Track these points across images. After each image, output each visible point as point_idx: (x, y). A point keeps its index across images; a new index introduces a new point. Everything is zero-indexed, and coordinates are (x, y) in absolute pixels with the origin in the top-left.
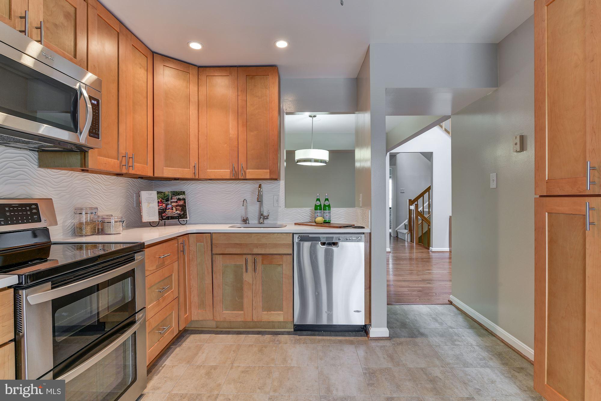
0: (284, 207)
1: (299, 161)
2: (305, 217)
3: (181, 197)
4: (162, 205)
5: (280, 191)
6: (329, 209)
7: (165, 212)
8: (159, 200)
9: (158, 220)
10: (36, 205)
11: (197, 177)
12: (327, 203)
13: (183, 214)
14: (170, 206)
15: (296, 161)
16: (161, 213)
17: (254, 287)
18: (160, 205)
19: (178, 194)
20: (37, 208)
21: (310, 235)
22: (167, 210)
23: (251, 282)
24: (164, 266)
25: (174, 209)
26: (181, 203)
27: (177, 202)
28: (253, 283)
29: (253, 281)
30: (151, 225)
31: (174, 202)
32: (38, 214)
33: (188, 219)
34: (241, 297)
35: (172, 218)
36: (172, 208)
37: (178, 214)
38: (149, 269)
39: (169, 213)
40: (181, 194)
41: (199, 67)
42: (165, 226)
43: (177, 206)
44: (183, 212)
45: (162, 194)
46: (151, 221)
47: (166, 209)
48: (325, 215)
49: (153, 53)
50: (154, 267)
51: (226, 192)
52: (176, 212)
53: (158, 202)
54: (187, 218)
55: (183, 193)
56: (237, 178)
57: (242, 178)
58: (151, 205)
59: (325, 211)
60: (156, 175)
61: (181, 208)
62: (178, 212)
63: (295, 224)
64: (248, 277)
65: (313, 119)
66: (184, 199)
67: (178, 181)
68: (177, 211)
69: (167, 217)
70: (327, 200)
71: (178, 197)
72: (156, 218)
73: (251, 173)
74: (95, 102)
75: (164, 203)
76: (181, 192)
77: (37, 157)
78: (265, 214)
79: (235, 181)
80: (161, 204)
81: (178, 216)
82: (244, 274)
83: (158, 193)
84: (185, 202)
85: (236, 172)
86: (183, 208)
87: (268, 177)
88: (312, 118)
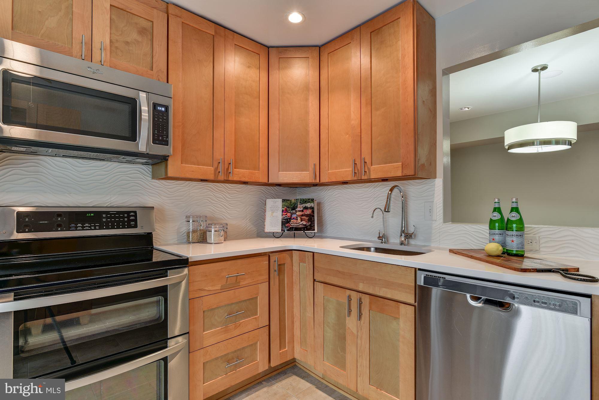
0: (442, 220)
2: (478, 239)
3: (308, 205)
4: (286, 215)
5: (435, 195)
6: (521, 228)
7: (288, 222)
8: (284, 209)
9: (280, 231)
10: (135, 212)
11: (318, 181)
12: (514, 217)
13: (310, 225)
14: (294, 216)
15: (507, 147)
16: (285, 222)
17: (359, 342)
18: (284, 214)
19: (306, 202)
20: (135, 216)
21: (448, 278)
22: (292, 220)
23: (355, 331)
24: (238, 287)
25: (299, 219)
26: (308, 212)
27: (302, 211)
28: (357, 335)
29: (358, 332)
30: (274, 236)
31: (300, 211)
32: (135, 220)
33: (316, 231)
34: (344, 350)
35: (297, 229)
36: (297, 217)
37: (305, 225)
38: (207, 289)
39: (293, 223)
40: (309, 202)
42: (294, 238)
43: (302, 215)
44: (310, 223)
45: (289, 202)
46: (274, 231)
47: (290, 219)
48: (509, 240)
49: (268, 47)
50: (218, 287)
51: (363, 198)
52: (298, 222)
53: (283, 211)
54: (314, 230)
55: (312, 200)
56: (360, 179)
58: (274, 214)
59: (510, 233)
60: (270, 181)
61: (307, 218)
62: (304, 223)
63: (451, 251)
64: (351, 323)
65: (539, 73)
66: (312, 208)
67: (316, 187)
68: (303, 222)
69: (291, 228)
70: (515, 209)
71: (304, 205)
72: (278, 229)
73: (376, 171)
74: (163, 109)
75: (289, 212)
76: (309, 199)
77: (151, 170)
78: (411, 230)
80: (285, 214)
81: (304, 228)
82: (347, 318)
83: (284, 201)
84: (313, 212)
85: (358, 170)
86: (311, 218)
87: (399, 174)
88: (537, 73)
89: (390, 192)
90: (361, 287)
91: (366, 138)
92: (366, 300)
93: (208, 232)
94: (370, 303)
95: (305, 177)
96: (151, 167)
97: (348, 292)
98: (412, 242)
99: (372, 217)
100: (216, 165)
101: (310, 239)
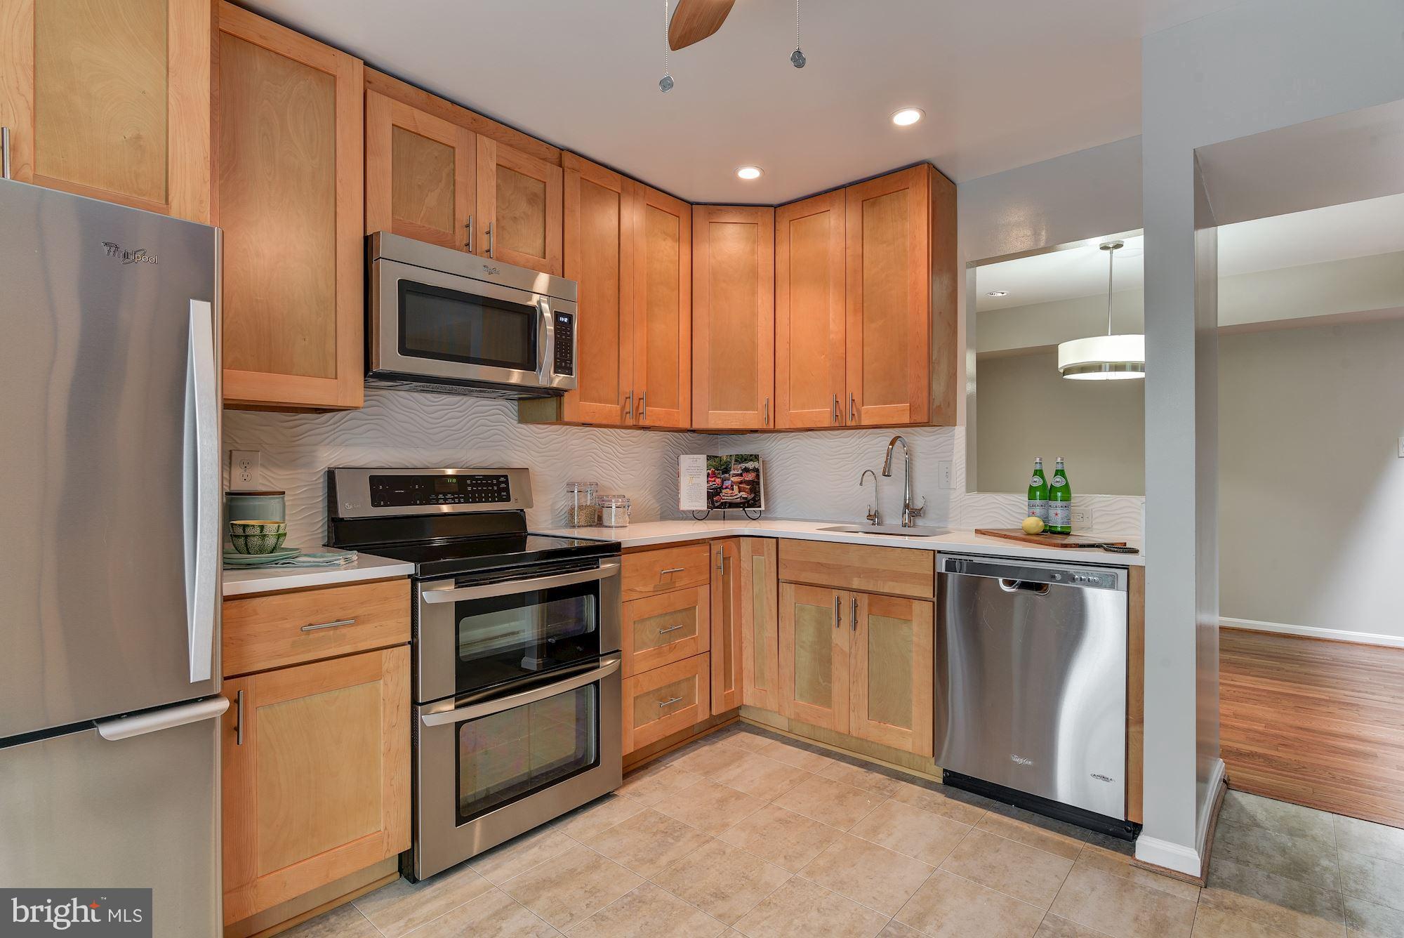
0: (964, 489)
1: (1068, 370)
2: (1014, 514)
3: (750, 465)
4: (715, 481)
5: (955, 451)
6: (1067, 498)
7: (718, 494)
8: (710, 472)
9: (705, 508)
10: (506, 477)
11: (772, 426)
12: (1059, 482)
13: (754, 499)
14: (727, 483)
15: (1062, 371)
16: (713, 495)
17: (853, 661)
18: (710, 481)
19: (746, 460)
20: (507, 482)
21: (976, 560)
22: (723, 491)
23: (847, 649)
24: (673, 590)
25: (736, 488)
26: (750, 477)
27: (741, 475)
28: (850, 653)
29: (850, 648)
30: (695, 516)
31: (737, 475)
32: (507, 489)
33: (763, 508)
34: (828, 677)
35: (732, 505)
36: (732, 486)
37: (745, 498)
38: (638, 589)
39: (727, 495)
40: (751, 460)
41: (776, 207)
42: (724, 520)
43: (741, 483)
44: (753, 495)
45: (717, 460)
46: (694, 509)
47: (721, 488)
48: (1052, 512)
49: (692, 204)
50: (650, 588)
51: (840, 454)
52: (736, 494)
53: (708, 474)
54: (760, 507)
55: (756, 458)
56: (844, 425)
57: (854, 424)
58: (695, 480)
59: (1052, 503)
60: (695, 426)
61: (749, 487)
62: (744, 494)
63: (977, 531)
64: (841, 637)
65: (1111, 253)
66: (757, 470)
67: (756, 435)
68: (742, 493)
69: (722, 503)
70: (1060, 473)
71: (744, 465)
72: (702, 504)
73: (870, 413)
74: (566, 320)
75: (719, 476)
76: (751, 455)
77: (516, 408)
78: (919, 504)
79: (858, 431)
80: (713, 479)
81: (744, 503)
82: (835, 630)
83: (709, 458)
84: (758, 476)
85: (841, 411)
86: (754, 486)
87: (906, 420)
88: (1108, 252)
89: (891, 447)
90: (856, 584)
91: (854, 363)
92: (864, 600)
93: (604, 509)
94: (870, 605)
95: (750, 419)
96: (516, 403)
97: (835, 593)
98: (920, 522)
99: (861, 484)
100: (622, 401)
101: (754, 521)
